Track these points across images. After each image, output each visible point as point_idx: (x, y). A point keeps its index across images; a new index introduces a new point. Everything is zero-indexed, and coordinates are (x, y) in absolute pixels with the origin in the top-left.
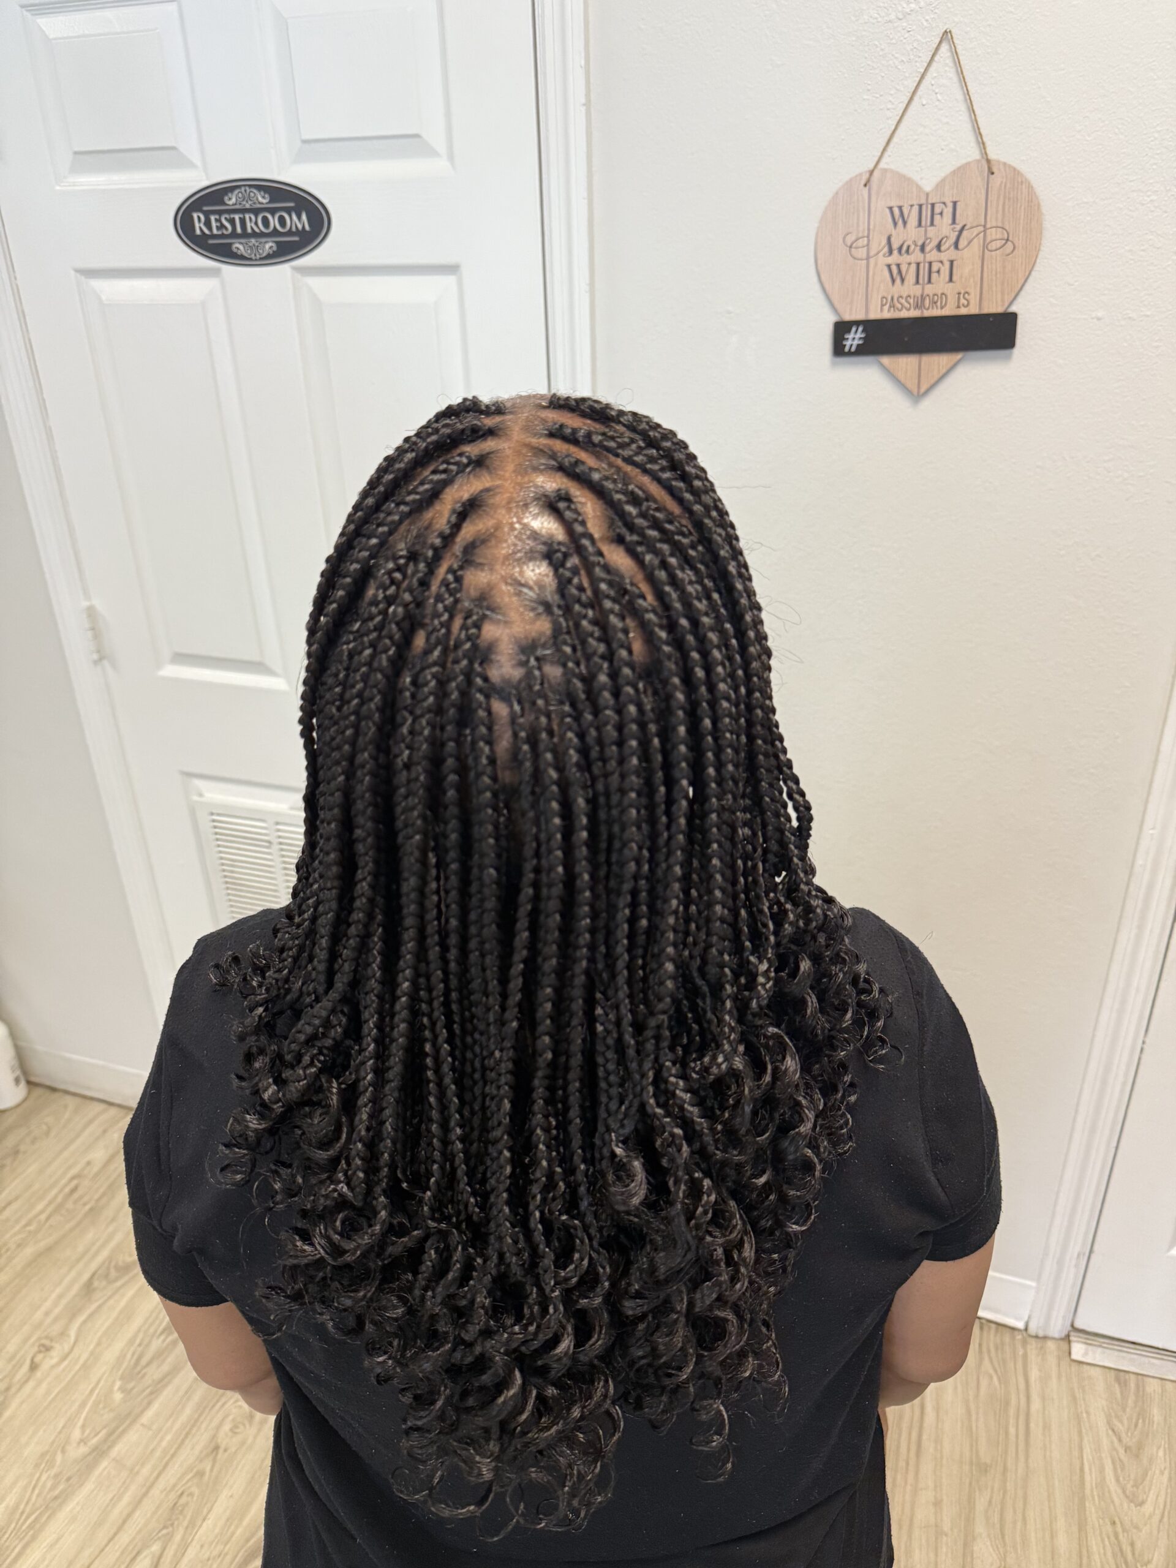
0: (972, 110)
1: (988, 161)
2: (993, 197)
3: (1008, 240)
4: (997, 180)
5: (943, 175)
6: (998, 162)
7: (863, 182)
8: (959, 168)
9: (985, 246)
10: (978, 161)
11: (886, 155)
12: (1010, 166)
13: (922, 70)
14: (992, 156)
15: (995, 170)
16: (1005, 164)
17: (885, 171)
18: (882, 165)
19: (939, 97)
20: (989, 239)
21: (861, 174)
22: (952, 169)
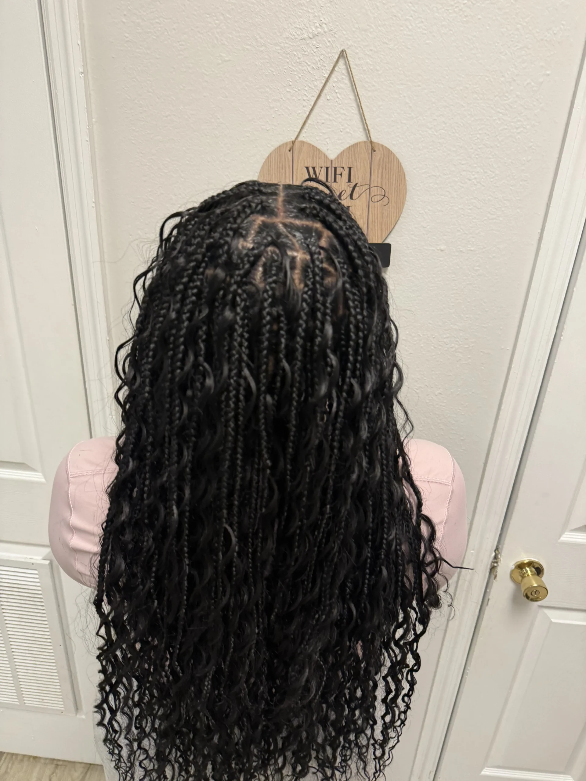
0: (360, 107)
1: (371, 142)
2: (375, 167)
3: (385, 196)
4: (377, 156)
5: (342, 149)
6: (379, 144)
7: (288, 149)
8: (352, 146)
9: (370, 199)
10: (365, 142)
11: (304, 131)
12: (386, 147)
13: (327, 76)
14: (374, 139)
15: (376, 149)
16: (382, 146)
17: (303, 142)
18: (301, 138)
19: (339, 96)
20: (372, 194)
21: (286, 144)
22: (348, 146)
